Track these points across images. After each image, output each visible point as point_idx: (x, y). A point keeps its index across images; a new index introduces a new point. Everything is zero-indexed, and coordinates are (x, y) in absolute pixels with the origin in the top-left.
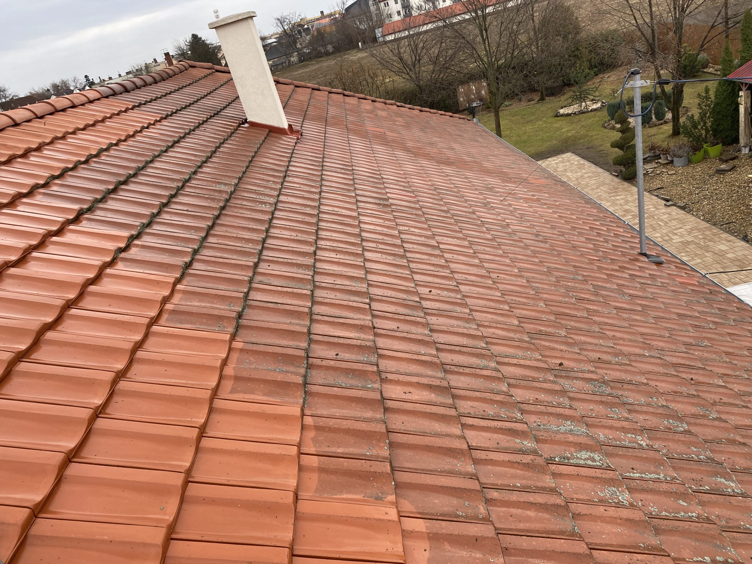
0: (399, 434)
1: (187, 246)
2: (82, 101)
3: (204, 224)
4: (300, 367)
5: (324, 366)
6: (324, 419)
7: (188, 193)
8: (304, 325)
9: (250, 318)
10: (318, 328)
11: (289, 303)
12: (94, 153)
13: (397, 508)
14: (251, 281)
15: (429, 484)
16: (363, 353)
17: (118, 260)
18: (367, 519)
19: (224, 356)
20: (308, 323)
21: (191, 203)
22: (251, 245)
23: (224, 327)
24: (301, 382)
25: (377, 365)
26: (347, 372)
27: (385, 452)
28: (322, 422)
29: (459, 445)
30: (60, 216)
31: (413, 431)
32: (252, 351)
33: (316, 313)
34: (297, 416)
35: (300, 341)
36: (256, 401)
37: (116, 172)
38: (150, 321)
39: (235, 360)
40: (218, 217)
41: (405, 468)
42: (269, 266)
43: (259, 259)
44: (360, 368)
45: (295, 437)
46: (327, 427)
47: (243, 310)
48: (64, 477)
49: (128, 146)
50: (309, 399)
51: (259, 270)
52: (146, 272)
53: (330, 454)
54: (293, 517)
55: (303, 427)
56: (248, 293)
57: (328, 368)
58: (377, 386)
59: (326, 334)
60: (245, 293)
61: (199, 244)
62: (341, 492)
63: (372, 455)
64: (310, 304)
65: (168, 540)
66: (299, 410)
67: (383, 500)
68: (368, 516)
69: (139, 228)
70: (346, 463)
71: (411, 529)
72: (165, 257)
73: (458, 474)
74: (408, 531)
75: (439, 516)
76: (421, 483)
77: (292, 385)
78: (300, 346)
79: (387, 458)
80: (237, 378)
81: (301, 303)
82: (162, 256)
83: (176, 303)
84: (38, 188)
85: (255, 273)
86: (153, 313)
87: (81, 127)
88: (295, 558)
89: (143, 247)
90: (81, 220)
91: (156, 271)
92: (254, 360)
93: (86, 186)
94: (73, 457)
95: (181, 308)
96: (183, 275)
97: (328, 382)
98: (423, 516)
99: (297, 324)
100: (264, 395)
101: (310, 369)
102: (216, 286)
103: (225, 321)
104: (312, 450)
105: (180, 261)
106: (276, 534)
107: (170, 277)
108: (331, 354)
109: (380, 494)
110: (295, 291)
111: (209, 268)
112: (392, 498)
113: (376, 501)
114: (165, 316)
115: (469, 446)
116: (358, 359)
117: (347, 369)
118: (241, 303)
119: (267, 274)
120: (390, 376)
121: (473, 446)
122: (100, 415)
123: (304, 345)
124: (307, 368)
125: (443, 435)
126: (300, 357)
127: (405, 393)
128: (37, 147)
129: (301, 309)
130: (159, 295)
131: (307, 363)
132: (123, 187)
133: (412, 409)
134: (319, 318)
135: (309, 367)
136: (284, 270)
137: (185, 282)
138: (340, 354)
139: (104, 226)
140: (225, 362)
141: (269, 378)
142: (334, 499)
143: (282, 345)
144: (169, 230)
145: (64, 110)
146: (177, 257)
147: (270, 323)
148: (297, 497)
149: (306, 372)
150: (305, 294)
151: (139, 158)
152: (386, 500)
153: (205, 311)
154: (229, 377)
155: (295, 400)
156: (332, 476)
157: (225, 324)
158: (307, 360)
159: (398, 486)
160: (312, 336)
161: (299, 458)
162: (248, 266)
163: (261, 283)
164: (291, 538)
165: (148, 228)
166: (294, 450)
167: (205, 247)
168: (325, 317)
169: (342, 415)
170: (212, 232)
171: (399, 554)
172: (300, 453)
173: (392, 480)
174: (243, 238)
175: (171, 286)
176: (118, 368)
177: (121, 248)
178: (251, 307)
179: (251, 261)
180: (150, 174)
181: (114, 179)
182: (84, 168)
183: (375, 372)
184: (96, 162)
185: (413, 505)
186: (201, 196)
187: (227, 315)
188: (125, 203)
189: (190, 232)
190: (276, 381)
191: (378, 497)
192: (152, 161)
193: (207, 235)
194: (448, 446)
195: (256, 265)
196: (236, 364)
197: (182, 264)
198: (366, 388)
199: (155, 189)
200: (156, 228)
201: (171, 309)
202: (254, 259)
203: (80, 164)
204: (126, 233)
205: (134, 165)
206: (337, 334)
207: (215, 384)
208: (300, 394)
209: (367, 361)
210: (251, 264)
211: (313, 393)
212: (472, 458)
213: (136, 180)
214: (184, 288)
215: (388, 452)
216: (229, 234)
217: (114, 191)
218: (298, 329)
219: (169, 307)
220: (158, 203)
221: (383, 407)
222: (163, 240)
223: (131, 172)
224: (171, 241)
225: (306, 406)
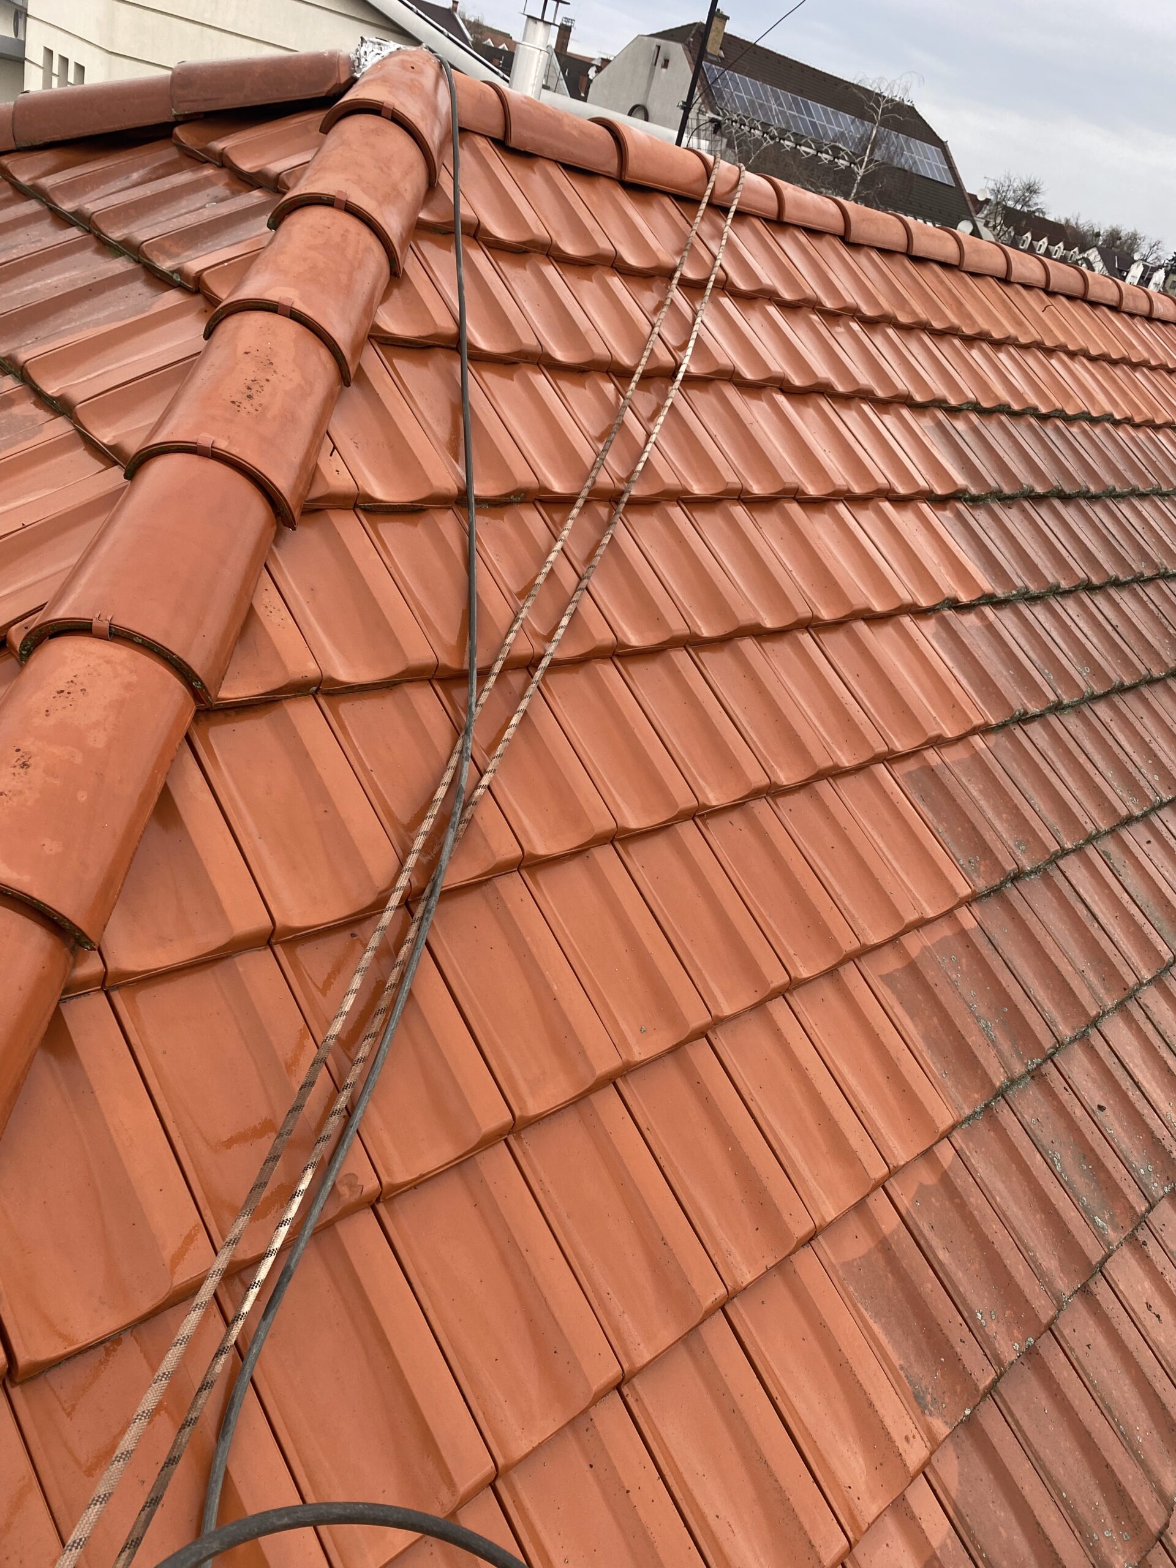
0: (1062, 1354)
1: (1054, 684)
2: (1136, 308)
3: (1117, 674)
4: (1021, 1058)
5: (1060, 1102)
6: (971, 1179)
7: (1145, 598)
8: (1101, 999)
9: (1028, 897)
10: (1117, 1031)
11: (1115, 938)
12: (1070, 412)
13: (932, 1453)
14: (1090, 839)
15: (1024, 1493)
16: (1150, 1160)
17: (934, 616)
18: (871, 1405)
19: (931, 913)
20: (1110, 1003)
21: (1134, 620)
22: (1157, 778)
23: (976, 870)
24: (998, 1084)
25: (1151, 1207)
26: (1088, 1154)
27: (1009, 1350)
28: (962, 1180)
29: (1147, 1507)
30: (927, 477)
31: (1091, 1382)
32: (977, 951)
33: (1141, 1001)
34: (938, 1128)
35: (1065, 1019)
36: (904, 1034)
37: (1071, 469)
38: (885, 753)
39: (938, 938)
40: (1151, 681)
41: (1012, 1415)
42: (1149, 842)
43: (1145, 815)
44: (1115, 1175)
45: (901, 1155)
46: (961, 1197)
47: (1031, 872)
48: (587, 853)
49: (1133, 439)
50: (981, 1125)
51: (1125, 834)
52: (955, 671)
53: (922, 1242)
54: (779, 1260)
55: (927, 1154)
56: (1067, 854)
57: (1062, 1110)
58: (1113, 1236)
59: (1121, 1054)
60: (1063, 849)
61: (1075, 699)
62: (877, 1315)
63: (982, 1327)
64: (1147, 976)
65: (610, 1080)
66: (950, 1122)
67: (923, 1413)
68: (878, 1405)
69: (1014, 592)
70: (929, 1285)
71: (917, 1511)
72: (1005, 673)
73: (1090, 1548)
74: (909, 1507)
75: (982, 1558)
76: (1012, 1472)
77: (980, 1071)
78: (1055, 1026)
79: (1000, 1363)
80: (912, 968)
81: (1135, 959)
82: (1000, 667)
83: (947, 760)
84: (940, 407)
85: (1112, 831)
86: (900, 745)
87: (1093, 352)
88: (720, 1313)
89: (990, 627)
90: (948, 507)
91: (971, 684)
92: (964, 968)
93: (1006, 459)
94: (620, 840)
95: (947, 778)
96: (1002, 727)
97: (1038, 1132)
98: (956, 1521)
99: (1090, 987)
100: (925, 1037)
101: (1033, 1078)
102: (1031, 792)
103: (988, 862)
104: (904, 1202)
105: (1020, 701)
106: (733, 1249)
107: (981, 713)
108: (1094, 1095)
109: (929, 1398)
110: (1148, 928)
111: (1051, 754)
112: (942, 1429)
113: (912, 1399)
114: (911, 765)
115: (1162, 1532)
116: (1129, 1155)
117: (1092, 1150)
118: (1040, 859)
119: (1131, 852)
120: (1153, 1248)
121: (1169, 1540)
122: (698, 821)
123: (1066, 1031)
124: (1029, 1072)
125: (1137, 1456)
126: (1039, 1043)
127: (1149, 1307)
128: (999, 340)
129: (1124, 970)
130: (936, 726)
131: (1039, 1066)
132: (1057, 503)
133: (1131, 1347)
134: (1138, 1015)
135: (1036, 1075)
136: (1167, 874)
137: (992, 739)
138: (1108, 1111)
139: (969, 544)
140: (922, 924)
141: (958, 1022)
142: (858, 1311)
143: (1032, 993)
144: (1054, 634)
145: (1094, 304)
146: (1022, 691)
147: (1049, 938)
148: (812, 1239)
149: (1022, 1077)
150: (1158, 953)
151: (1128, 475)
152: (929, 1419)
153: (974, 816)
154: (904, 953)
155: (959, 1099)
156: (889, 1275)
157: (982, 868)
158: (1044, 1061)
159: (970, 1425)
160: (1093, 1032)
161: (874, 1189)
162: (1115, 810)
163: (1105, 857)
164: (744, 1285)
165: (1027, 603)
166: (878, 1171)
167: (1080, 714)
168: (1150, 1026)
169: (1005, 1208)
170: (1116, 699)
171: (859, 1518)
172: (882, 1184)
173: (972, 1405)
174: (1155, 756)
175: (968, 728)
176: (779, 778)
177: (958, 602)
178: (1047, 879)
179: (1126, 804)
180: (1119, 514)
181: (1055, 479)
182: (1030, 426)
183: (1136, 1213)
184: (1057, 429)
185: (960, 1483)
186: (1161, 623)
187: (999, 857)
188: (1034, 532)
189: (1083, 667)
190: (964, 1038)
191: (923, 1398)
192: (1142, 496)
193: (1105, 696)
194: (1124, 1483)
195: (1129, 820)
196: (933, 945)
197: (1017, 707)
198: (1090, 1218)
199: (1100, 548)
200: (1038, 614)
201: (932, 764)
202: (1136, 805)
203: (1032, 415)
204: (986, 584)
205: (1109, 480)
206: (1139, 1076)
207: (876, 941)
208: (978, 1099)
209: (1139, 1178)
210: (1124, 812)
211: (997, 1120)
212: (1144, 1558)
213: (1087, 508)
214: (982, 749)
215: (1014, 1357)
216: (1139, 727)
217: (1037, 499)
218: (1084, 997)
219: (932, 757)
220: (1082, 575)
221: (1083, 1281)
222: (1029, 643)
223: (1093, 489)
224: (1039, 656)
225: (963, 1127)
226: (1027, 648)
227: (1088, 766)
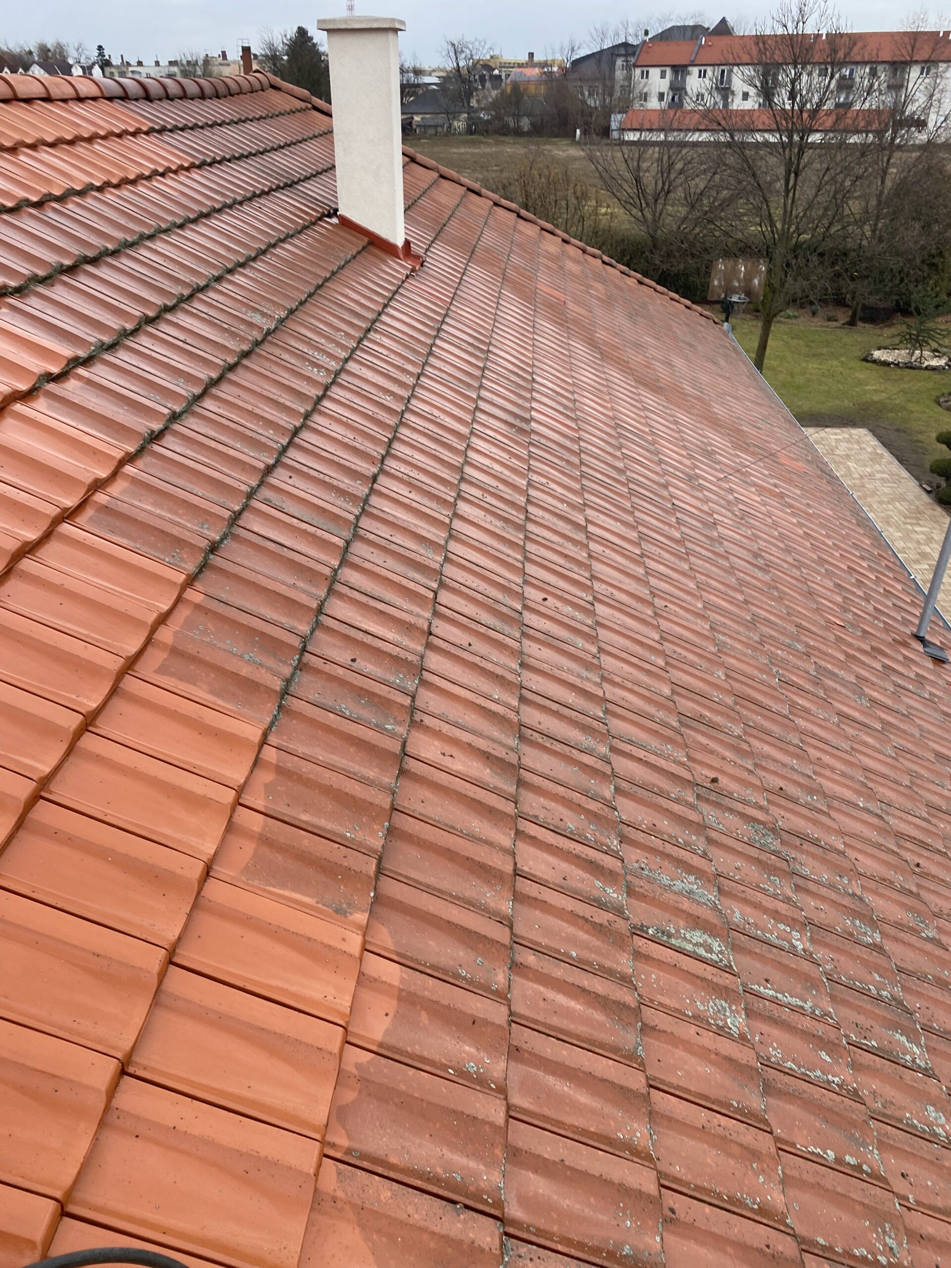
0: (410, 819)
1: (163, 402)
2: (63, 93)
3: (204, 374)
4: (285, 663)
5: (326, 673)
6: (296, 758)
7: (195, 311)
8: (315, 595)
9: (231, 558)
10: (337, 607)
11: (303, 551)
12: (57, 193)
13: (364, 935)
14: (250, 495)
15: (431, 911)
16: (397, 671)
17: (40, 394)
18: (308, 940)
19: (166, 607)
20: (323, 594)
22: (271, 432)
23: (182, 559)
24: (278, 688)
25: (413, 698)
26: (361, 693)
27: (377, 841)
28: (291, 763)
29: (500, 863)
31: (435, 820)
32: (215, 613)
33: (342, 581)
34: (253, 742)
35: (299, 620)
36: (194, 698)
38: (60, 514)
39: (182, 621)
40: (232, 368)
41: (401, 875)
42: (290, 477)
43: (278, 461)
44: (384, 694)
45: (239, 775)
46: (296, 774)
47: (222, 540)
49: (119, 197)
50: (283, 720)
51: (271, 480)
52: (80, 427)
53: (286, 819)
54: (192, 902)
55: (257, 763)
56: (240, 514)
57: (331, 678)
58: (401, 730)
59: (348, 620)
60: (234, 512)
61: (184, 405)
62: (283, 886)
63: (354, 839)
64: (336, 563)
66: (259, 733)
67: (346, 917)
68: (313, 936)
69: (93, 348)
70: (307, 841)
71: (375, 975)
72: (121, 411)
73: (482, 910)
74: (369, 976)
75: (428, 967)
76: (418, 906)
77: (261, 688)
78: (295, 629)
79: (376, 852)
80: (175, 651)
81: (323, 557)
82: (115, 409)
83: (115, 494)
85: (262, 483)
86: (70, 502)
87: (50, 139)
88: (172, 967)
89: (89, 382)
91: (98, 430)
92: (213, 629)
93: (26, 248)
95: (120, 507)
96: (141, 451)
97: (323, 701)
98: (402, 961)
99: (304, 591)
100: (212, 692)
101: (301, 670)
102: (190, 486)
103: (186, 549)
104: (260, 804)
105: (144, 425)
106: (154, 921)
107: (118, 449)
108: (344, 655)
109: (345, 906)
110: (319, 533)
111: (189, 452)
112: (361, 917)
113: (334, 915)
114: (88, 512)
115: (515, 870)
116: (385, 677)
117: (362, 689)
118: (222, 528)
119: (282, 490)
120: (428, 721)
121: (522, 871)
123: (304, 628)
124: (296, 668)
125: (480, 840)
126: (291, 646)
127: (444, 754)
129: (319, 567)
130: (89, 474)
131: (300, 660)
132: (89, 268)
133: (446, 784)
134: (345, 590)
135: (300, 667)
136: (313, 492)
137: (140, 463)
138: (358, 660)
139: (35, 327)
140: (163, 619)
141: (228, 666)
142: (269, 892)
143: (268, 617)
144: (143, 366)
145: (28, 101)
146: (141, 417)
147: (259, 576)
148: (208, 873)
149: (293, 675)
150: (334, 544)
151: (131, 225)
152: (351, 917)
153: (158, 524)
154: (163, 646)
155: (258, 715)
156: (277, 855)
157: (185, 556)
158: (301, 655)
159: (378, 900)
160: (322, 618)
161: (233, 810)
162: (255, 467)
163: (267, 502)
164: (177, 936)
165: (109, 352)
166: (229, 796)
167: (194, 414)
168: (356, 592)
169: (327, 760)
170: (214, 391)
171: (342, 1010)
172: (238, 803)
173: (372, 888)
174: (262, 417)
175: (115, 463)
177: (52, 374)
178: (236, 537)
179: (262, 460)
180: (142, 258)
181: (76, 250)
182: (32, 216)
183: (406, 707)
184: (55, 210)
185: (392, 938)
186: (216, 324)
187: (192, 541)
188: (83, 297)
189: (177, 380)
190: (238, 675)
191: (341, 909)
192: (151, 237)
193: (204, 393)
194: (481, 860)
195: (269, 470)
196: (182, 627)
197: (144, 431)
198: (382, 729)
199: (141, 288)
200: (123, 357)
201: (104, 503)
202: (268, 457)
203: (28, 206)
204: (67, 351)
205: (119, 235)
206: (365, 626)
207: (135, 650)
208: (271, 707)
209: (398, 686)
210: (262, 466)
211: (292, 710)
212: (514, 891)
213: (114, 263)
214: (136, 473)
215: (382, 842)
216: (241, 403)
217: (71, 270)
218: (303, 598)
219: (100, 498)
220: (138, 314)
221: (398, 767)
222: (128, 381)
223: (110, 247)
224: (139, 387)
225: (273, 730)
226: (127, 385)
227: (221, 447)
